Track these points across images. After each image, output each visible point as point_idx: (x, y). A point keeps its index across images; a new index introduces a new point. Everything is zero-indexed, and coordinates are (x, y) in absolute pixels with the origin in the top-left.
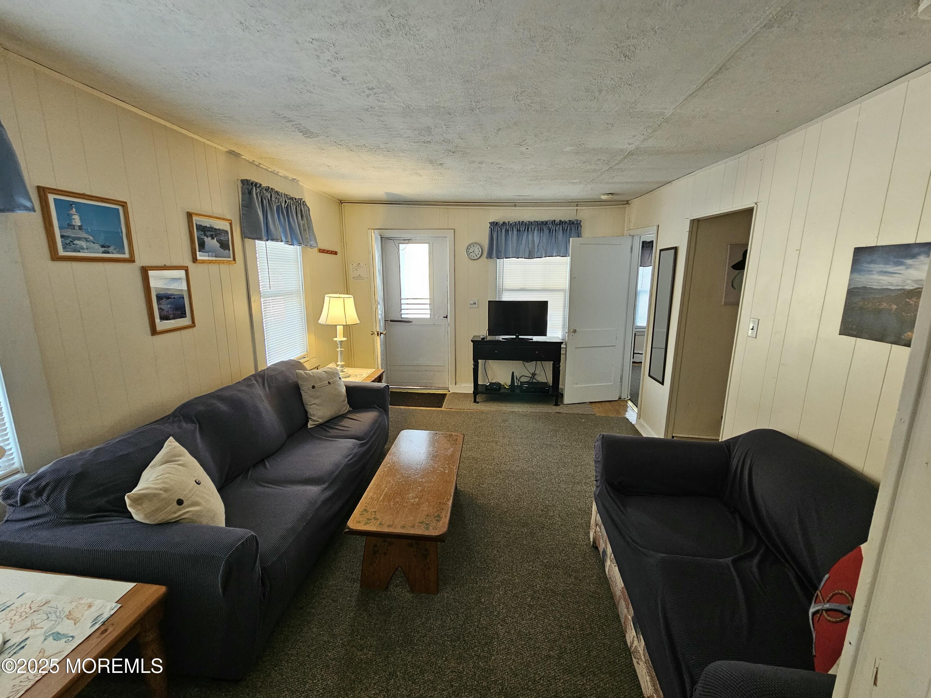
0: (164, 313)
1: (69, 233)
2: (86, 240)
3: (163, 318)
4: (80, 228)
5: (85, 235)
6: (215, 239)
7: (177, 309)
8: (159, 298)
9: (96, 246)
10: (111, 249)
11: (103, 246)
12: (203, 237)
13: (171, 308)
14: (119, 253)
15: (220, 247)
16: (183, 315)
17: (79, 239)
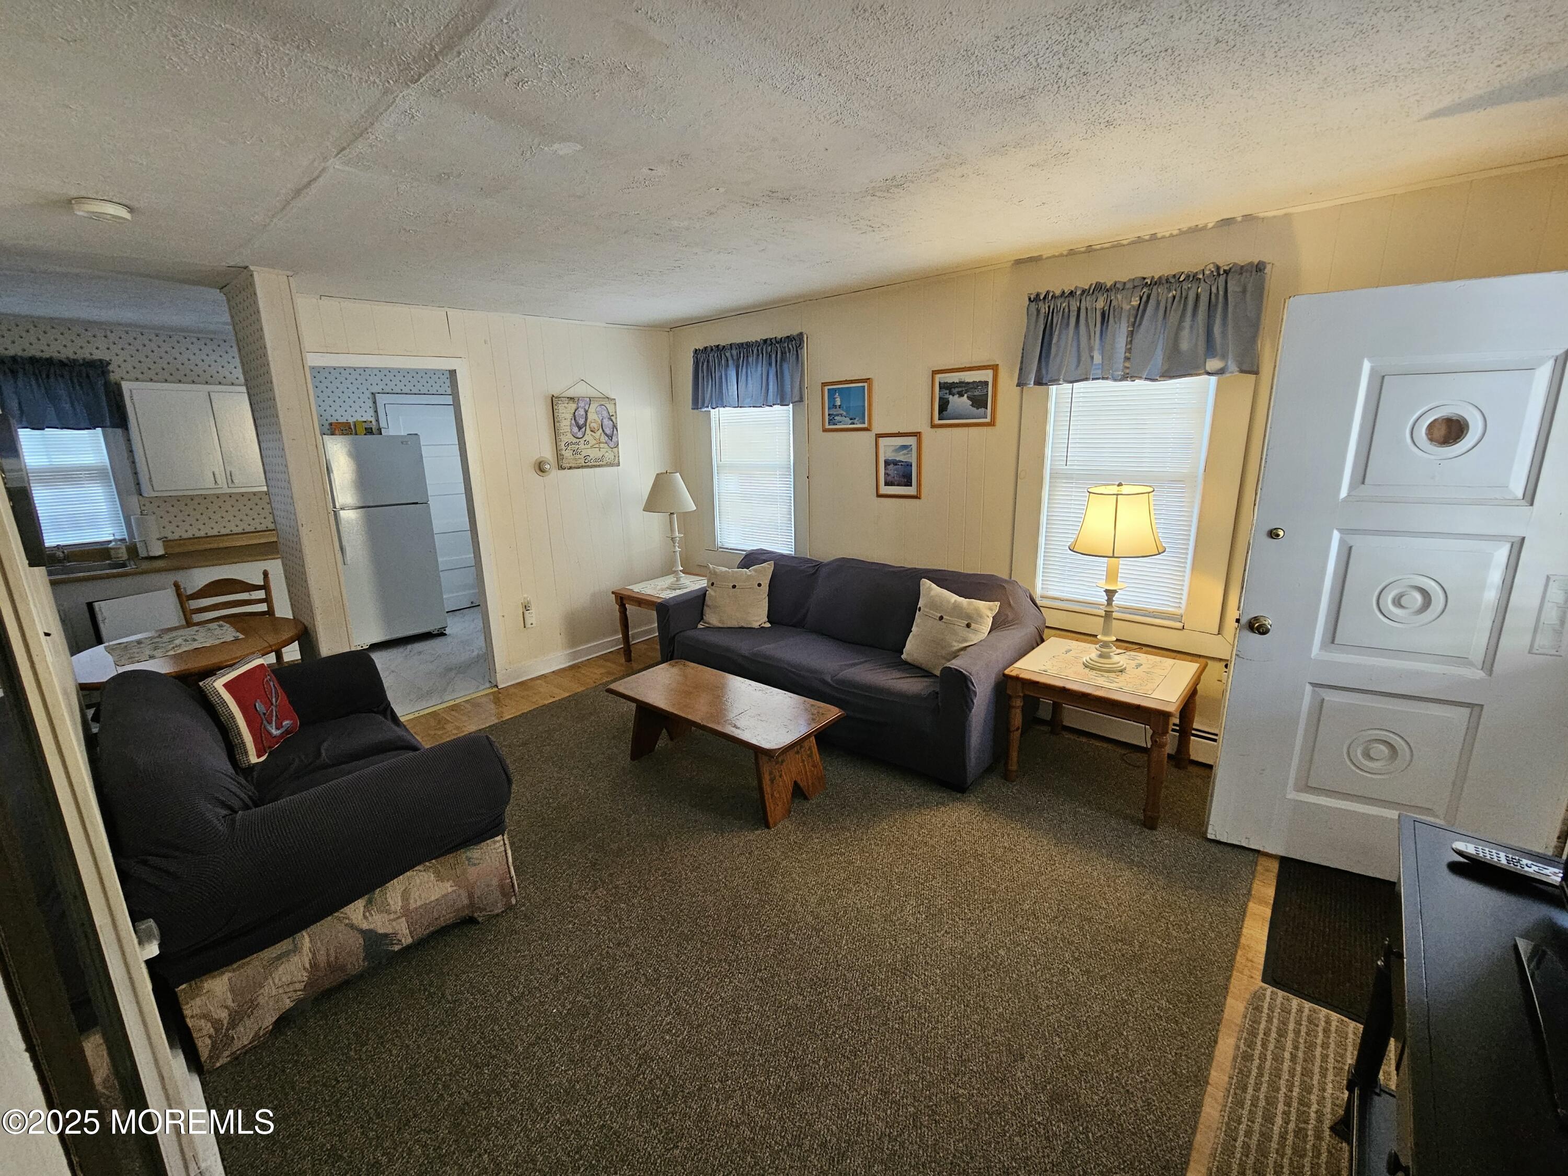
0: (889, 479)
1: (833, 412)
2: (841, 415)
3: (887, 484)
4: (840, 407)
5: (842, 412)
6: (966, 395)
7: (904, 476)
8: (887, 463)
9: (847, 419)
10: (855, 421)
11: (851, 419)
12: (947, 396)
13: (897, 474)
14: (861, 423)
15: (972, 405)
16: (909, 484)
17: (837, 415)
